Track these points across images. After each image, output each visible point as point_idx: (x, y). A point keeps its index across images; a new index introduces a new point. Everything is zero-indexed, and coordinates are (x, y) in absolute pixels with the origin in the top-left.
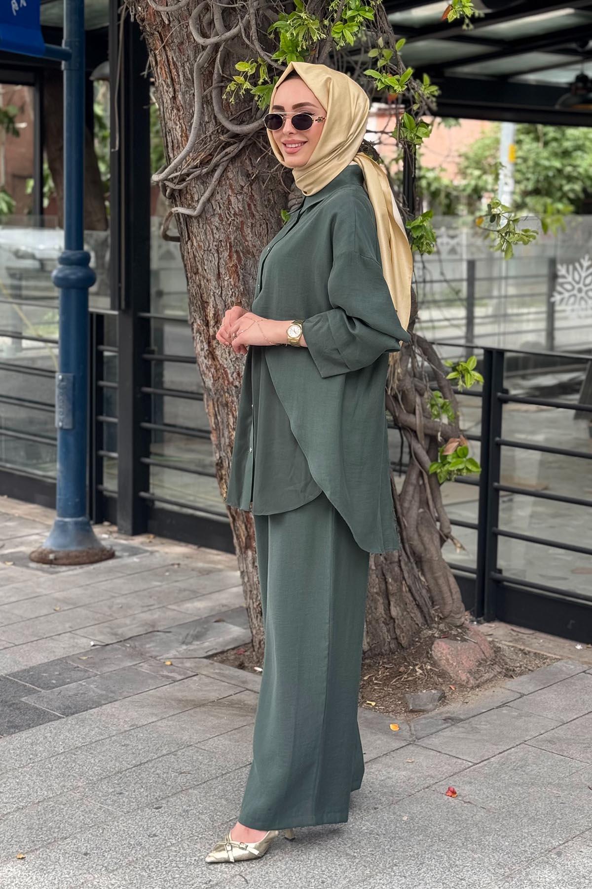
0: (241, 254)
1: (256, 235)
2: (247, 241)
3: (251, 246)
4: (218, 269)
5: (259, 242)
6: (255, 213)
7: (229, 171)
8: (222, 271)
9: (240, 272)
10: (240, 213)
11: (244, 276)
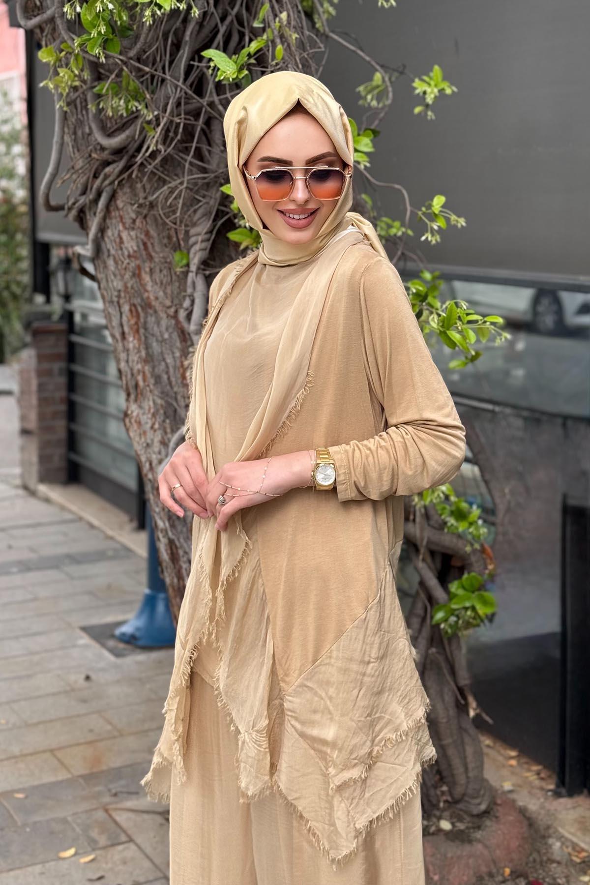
0: (139, 309)
1: (156, 284)
2: (146, 291)
3: (152, 298)
4: (122, 325)
5: (161, 294)
6: (153, 254)
7: (118, 199)
8: (126, 329)
9: (142, 331)
10: (135, 254)
11: (146, 337)
